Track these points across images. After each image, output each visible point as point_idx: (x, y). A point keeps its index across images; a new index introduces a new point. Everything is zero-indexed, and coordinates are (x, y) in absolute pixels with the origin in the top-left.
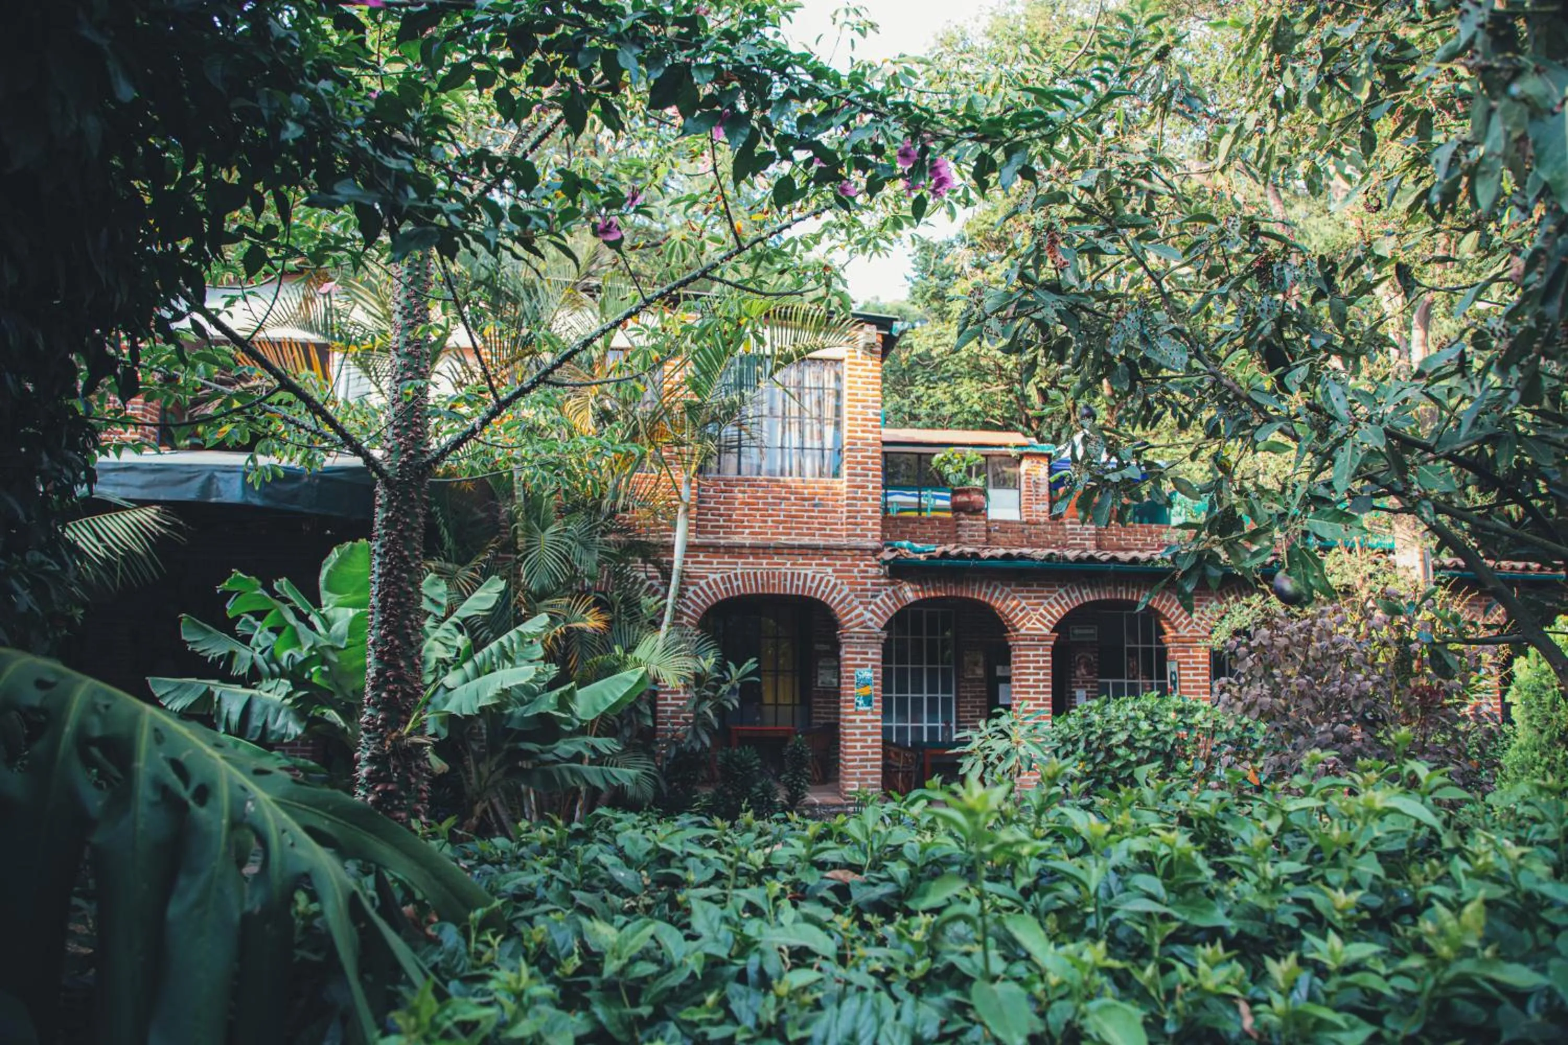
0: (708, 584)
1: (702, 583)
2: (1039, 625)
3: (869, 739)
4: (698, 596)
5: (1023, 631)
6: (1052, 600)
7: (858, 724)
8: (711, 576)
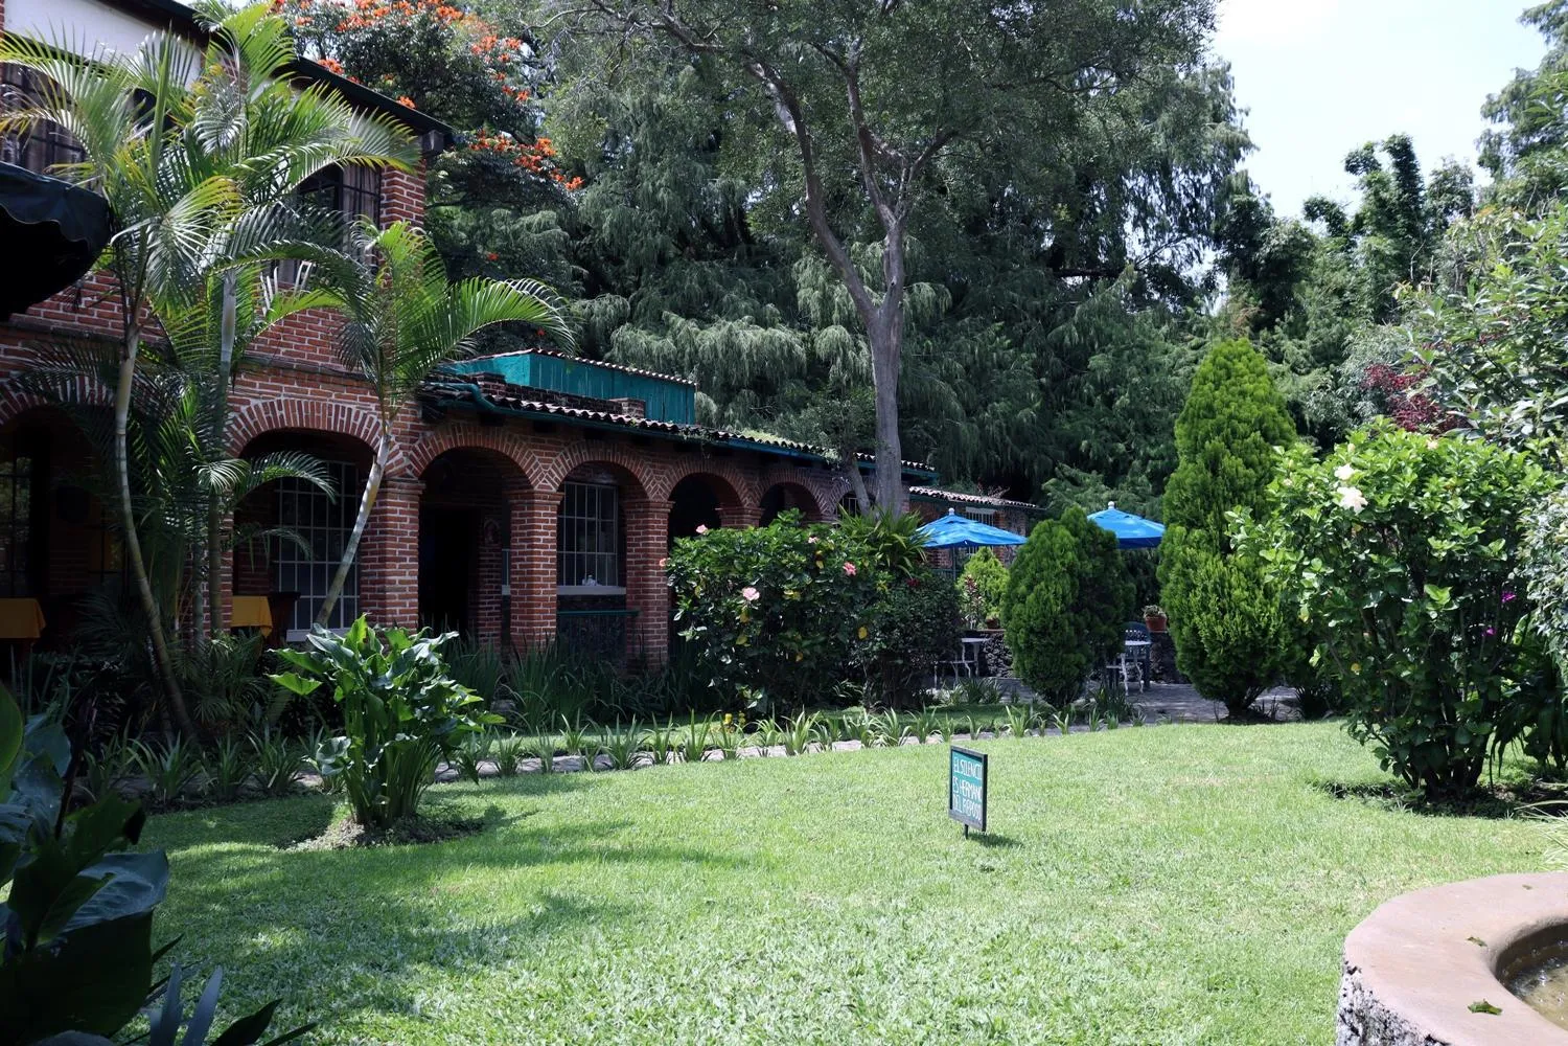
0: (249, 410)
1: (244, 408)
2: (549, 484)
3: (407, 602)
4: (239, 426)
5: (536, 488)
6: (558, 458)
7: (398, 585)
8: (253, 402)
